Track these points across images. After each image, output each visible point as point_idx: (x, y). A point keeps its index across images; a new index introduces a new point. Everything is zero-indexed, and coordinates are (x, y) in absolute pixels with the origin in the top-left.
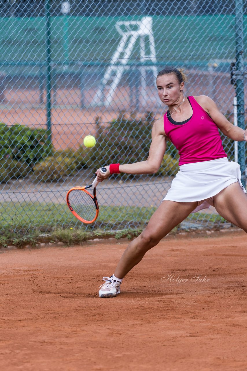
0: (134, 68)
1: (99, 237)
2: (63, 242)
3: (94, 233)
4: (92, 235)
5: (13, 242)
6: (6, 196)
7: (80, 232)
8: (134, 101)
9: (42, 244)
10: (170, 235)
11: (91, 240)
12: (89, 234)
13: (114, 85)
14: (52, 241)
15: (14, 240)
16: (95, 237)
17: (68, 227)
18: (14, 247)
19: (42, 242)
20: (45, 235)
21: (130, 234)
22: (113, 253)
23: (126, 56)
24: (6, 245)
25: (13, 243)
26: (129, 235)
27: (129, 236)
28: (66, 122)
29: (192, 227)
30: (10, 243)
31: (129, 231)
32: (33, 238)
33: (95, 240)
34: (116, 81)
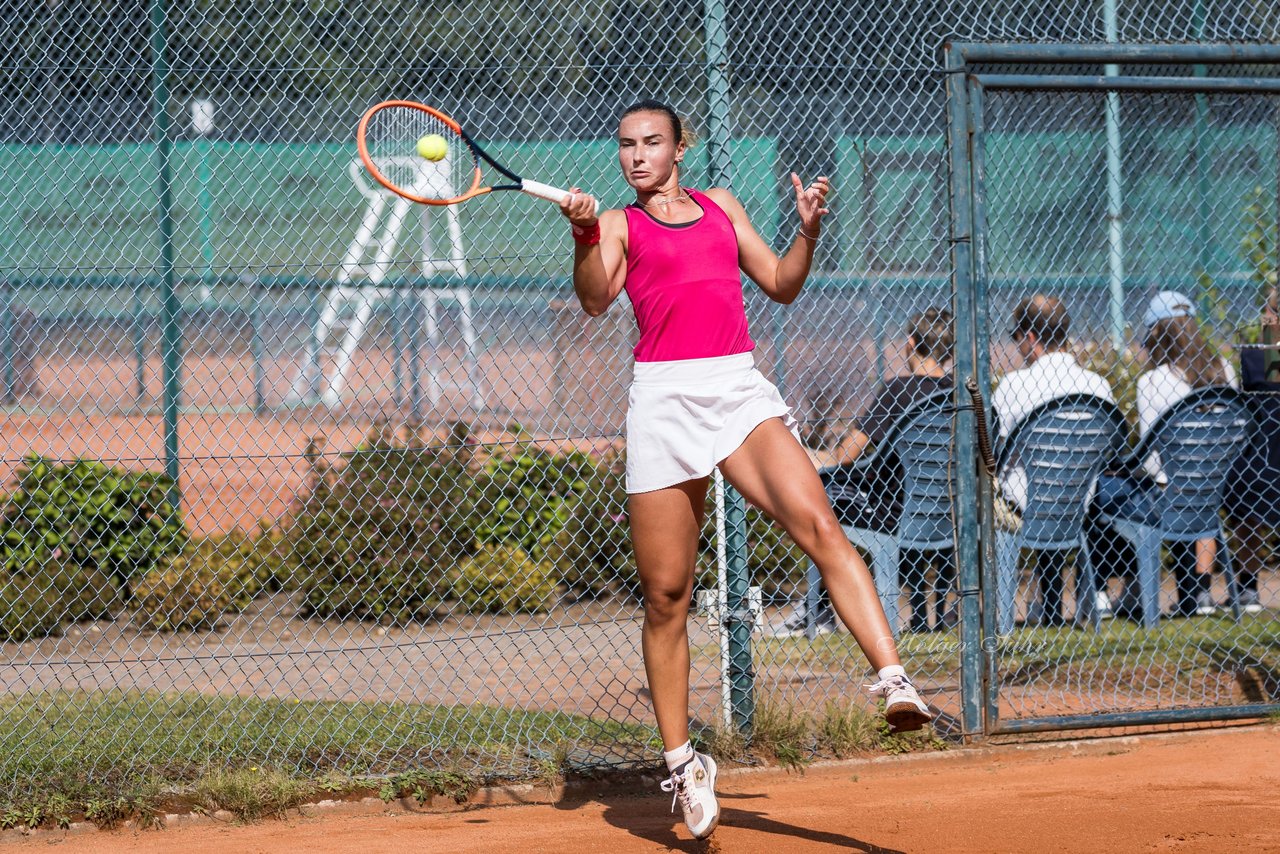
0: (405, 294)
1: (334, 795)
2: (231, 810)
3: (319, 783)
4: (312, 790)
5: (86, 809)
6: (64, 674)
7: (281, 780)
8: (409, 388)
9: (171, 817)
10: (538, 789)
11: (311, 805)
12: (304, 786)
13: (350, 345)
14: (198, 808)
15: (89, 805)
16: (323, 795)
17: (245, 764)
18: (91, 826)
19: (170, 811)
20: (178, 789)
21: (421, 785)
22: (376, 842)
23: (382, 258)
24: (66, 819)
25: (88, 814)
26: (419, 787)
27: (421, 791)
28: (234, 451)
29: (598, 765)
30: (79, 813)
31: (420, 776)
32: (144, 799)
33: (323, 803)
34: (356, 329)
